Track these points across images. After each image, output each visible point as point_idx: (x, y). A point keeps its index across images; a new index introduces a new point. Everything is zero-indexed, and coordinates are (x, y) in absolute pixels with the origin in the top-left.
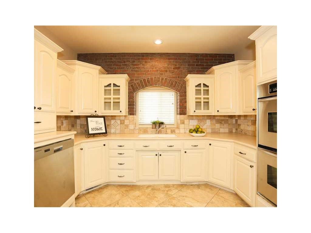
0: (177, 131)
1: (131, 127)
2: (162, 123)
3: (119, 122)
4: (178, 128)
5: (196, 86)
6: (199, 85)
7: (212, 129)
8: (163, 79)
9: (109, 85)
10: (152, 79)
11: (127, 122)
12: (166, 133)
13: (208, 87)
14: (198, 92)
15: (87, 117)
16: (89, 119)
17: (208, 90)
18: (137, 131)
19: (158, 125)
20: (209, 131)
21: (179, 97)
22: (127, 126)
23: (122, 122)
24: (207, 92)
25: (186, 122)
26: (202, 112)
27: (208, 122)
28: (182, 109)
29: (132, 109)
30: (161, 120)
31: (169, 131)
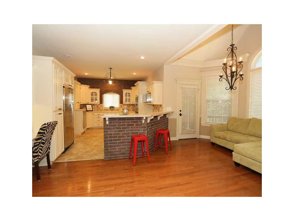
0: (119, 110)
1: (101, 108)
2: (114, 107)
3: (96, 106)
4: (120, 109)
5: (126, 94)
6: (127, 93)
7: (133, 109)
8: (114, 90)
9: (93, 92)
10: (109, 90)
11: (99, 106)
12: (115, 111)
13: (130, 94)
14: (126, 96)
15: (86, 105)
16: (87, 105)
17: (130, 95)
18: (103, 110)
19: (112, 108)
20: (132, 110)
21: (120, 97)
22: (99, 108)
23: (97, 107)
24: (129, 96)
25: (123, 106)
26: (128, 103)
27: (131, 106)
28: (121, 102)
29: (101, 101)
30: (113, 106)
31: (116, 110)
